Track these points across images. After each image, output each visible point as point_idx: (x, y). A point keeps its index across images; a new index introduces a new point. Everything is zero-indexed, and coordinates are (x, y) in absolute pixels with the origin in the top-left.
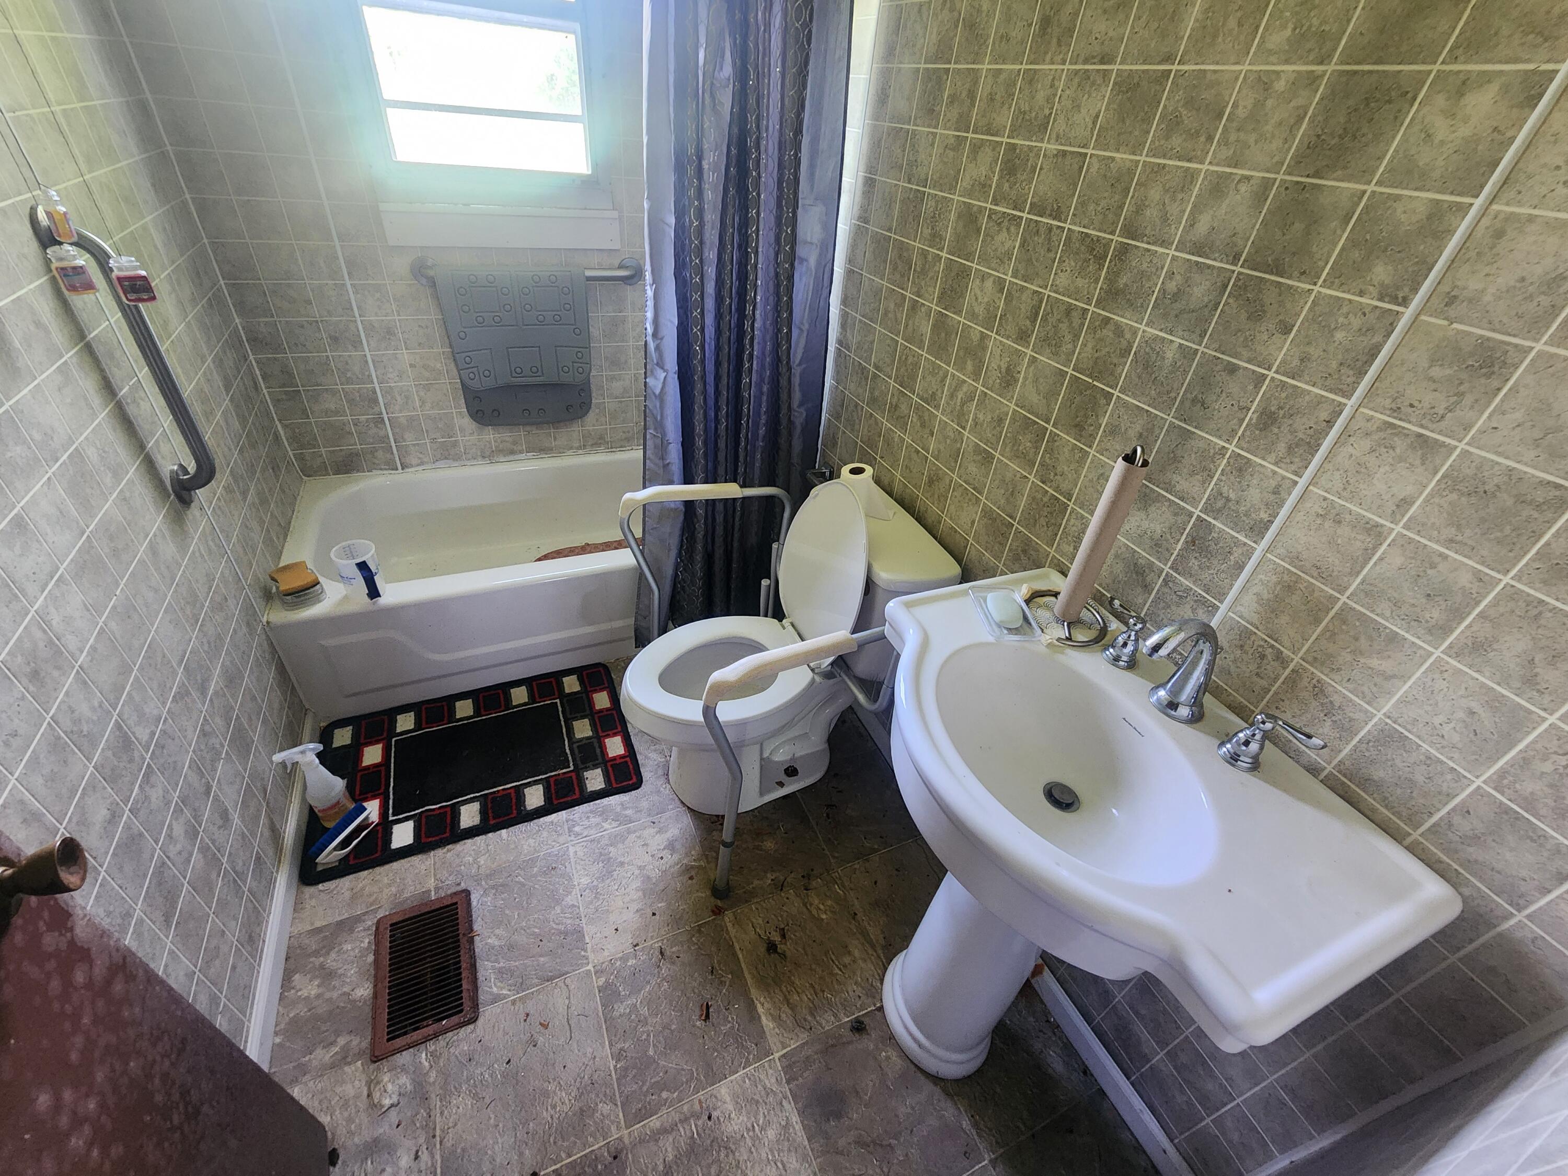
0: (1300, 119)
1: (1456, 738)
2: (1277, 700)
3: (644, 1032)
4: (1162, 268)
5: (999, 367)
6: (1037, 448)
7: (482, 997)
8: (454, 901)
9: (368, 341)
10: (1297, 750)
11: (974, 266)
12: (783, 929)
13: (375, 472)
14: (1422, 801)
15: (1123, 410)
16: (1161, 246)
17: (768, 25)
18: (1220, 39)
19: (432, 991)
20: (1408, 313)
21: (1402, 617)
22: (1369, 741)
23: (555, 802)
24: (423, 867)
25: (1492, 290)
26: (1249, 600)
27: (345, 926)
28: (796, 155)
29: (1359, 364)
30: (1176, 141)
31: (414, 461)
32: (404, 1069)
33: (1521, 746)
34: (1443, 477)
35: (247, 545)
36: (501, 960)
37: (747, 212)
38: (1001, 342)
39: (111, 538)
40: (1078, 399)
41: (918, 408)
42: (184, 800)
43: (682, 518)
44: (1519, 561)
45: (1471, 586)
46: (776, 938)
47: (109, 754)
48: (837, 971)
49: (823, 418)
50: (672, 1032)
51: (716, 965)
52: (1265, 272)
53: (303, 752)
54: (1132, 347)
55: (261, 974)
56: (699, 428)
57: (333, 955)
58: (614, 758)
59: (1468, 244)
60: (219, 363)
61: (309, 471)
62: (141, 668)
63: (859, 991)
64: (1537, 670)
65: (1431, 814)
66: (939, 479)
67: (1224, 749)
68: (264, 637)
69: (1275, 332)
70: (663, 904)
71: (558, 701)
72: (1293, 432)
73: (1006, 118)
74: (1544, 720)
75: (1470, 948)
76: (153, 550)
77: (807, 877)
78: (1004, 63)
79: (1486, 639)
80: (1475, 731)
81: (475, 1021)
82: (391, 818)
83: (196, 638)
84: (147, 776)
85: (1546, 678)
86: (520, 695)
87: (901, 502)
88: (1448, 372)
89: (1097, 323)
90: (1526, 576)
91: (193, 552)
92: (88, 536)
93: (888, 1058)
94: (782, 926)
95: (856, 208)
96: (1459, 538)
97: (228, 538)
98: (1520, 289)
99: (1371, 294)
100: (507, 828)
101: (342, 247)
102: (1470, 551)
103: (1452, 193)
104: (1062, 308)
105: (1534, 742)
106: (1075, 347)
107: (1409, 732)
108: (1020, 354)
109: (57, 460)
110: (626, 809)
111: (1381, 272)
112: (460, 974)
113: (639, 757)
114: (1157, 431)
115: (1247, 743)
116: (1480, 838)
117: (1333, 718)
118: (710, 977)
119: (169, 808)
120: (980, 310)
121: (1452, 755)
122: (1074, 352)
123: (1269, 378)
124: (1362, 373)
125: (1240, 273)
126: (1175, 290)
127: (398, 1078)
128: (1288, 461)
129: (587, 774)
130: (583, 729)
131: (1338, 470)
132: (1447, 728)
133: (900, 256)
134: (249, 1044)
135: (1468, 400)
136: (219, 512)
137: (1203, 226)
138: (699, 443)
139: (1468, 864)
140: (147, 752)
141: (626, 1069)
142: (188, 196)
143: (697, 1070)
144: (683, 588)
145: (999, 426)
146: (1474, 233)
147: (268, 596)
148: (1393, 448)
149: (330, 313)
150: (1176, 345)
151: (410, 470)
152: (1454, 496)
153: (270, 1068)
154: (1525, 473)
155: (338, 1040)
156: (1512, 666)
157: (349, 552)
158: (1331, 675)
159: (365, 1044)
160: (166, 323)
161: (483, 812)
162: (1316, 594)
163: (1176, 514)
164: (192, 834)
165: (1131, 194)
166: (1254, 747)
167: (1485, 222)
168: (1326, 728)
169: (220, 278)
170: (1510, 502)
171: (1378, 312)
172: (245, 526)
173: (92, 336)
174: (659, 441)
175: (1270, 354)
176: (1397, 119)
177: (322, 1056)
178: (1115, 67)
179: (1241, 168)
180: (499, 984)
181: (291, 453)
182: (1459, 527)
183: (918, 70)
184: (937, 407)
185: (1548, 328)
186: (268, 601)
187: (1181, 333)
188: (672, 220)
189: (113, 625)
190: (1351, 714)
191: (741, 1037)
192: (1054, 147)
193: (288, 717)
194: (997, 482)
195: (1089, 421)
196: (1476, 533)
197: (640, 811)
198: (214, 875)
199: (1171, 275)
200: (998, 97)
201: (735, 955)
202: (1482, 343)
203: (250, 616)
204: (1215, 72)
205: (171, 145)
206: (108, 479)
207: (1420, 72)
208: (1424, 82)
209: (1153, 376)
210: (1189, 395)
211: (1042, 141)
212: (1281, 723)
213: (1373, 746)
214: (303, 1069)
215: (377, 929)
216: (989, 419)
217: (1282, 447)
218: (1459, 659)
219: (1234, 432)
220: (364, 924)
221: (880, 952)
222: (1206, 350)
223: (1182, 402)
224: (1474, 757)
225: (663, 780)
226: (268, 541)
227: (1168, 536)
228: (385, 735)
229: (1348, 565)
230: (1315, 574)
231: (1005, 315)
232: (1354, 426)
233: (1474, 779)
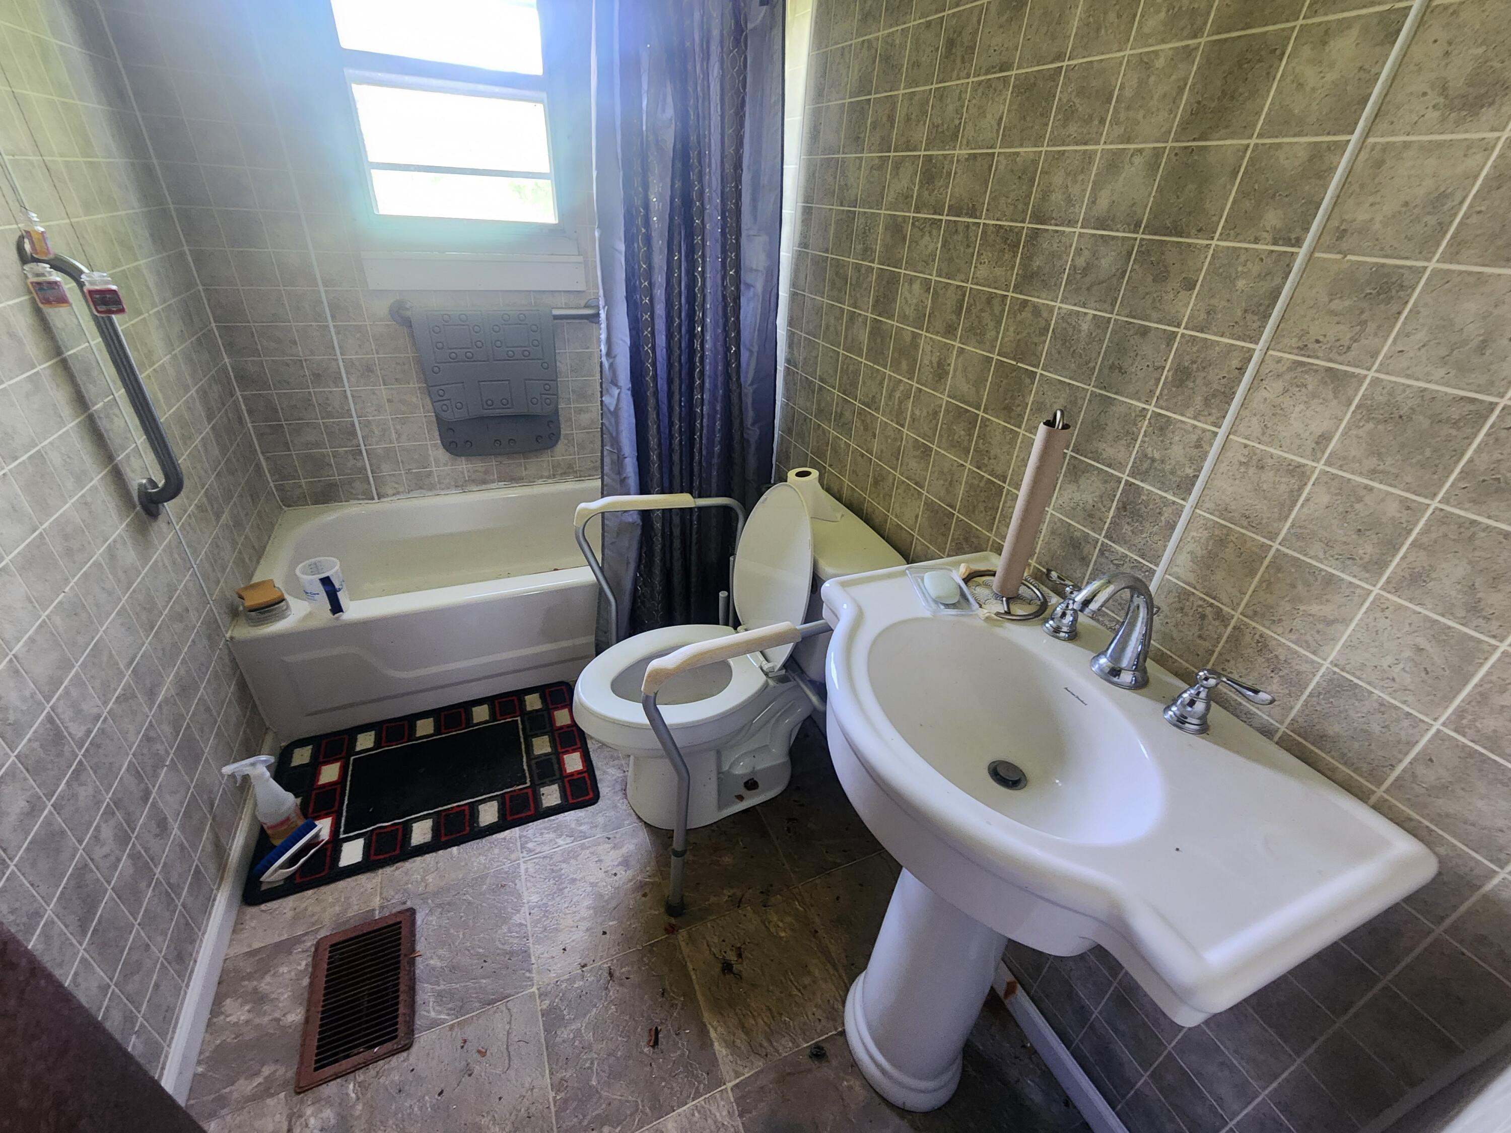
0: (1181, 90)
1: (1407, 679)
2: (1223, 659)
3: (588, 1059)
4: (1071, 246)
5: (931, 362)
6: (969, 435)
7: (418, 1022)
8: (398, 920)
9: (348, 378)
10: (1248, 713)
11: (903, 271)
12: (740, 948)
13: (352, 502)
14: (1381, 753)
15: (1045, 386)
16: (1068, 226)
17: (706, 74)
18: (1103, 32)
19: (367, 1015)
20: (1302, 252)
21: (1336, 557)
22: (1320, 693)
23: (509, 818)
24: (369, 886)
25: (1379, 218)
26: (1183, 559)
27: (283, 949)
28: (737, 187)
29: (1262, 308)
30: (1073, 129)
31: (390, 492)
32: (329, 1102)
33: (1476, 680)
34: (1358, 407)
35: (216, 561)
36: (442, 982)
37: (693, 240)
38: (931, 338)
39: (66, 538)
40: (1005, 381)
41: (861, 412)
42: (117, 802)
43: (639, 532)
44: (1444, 483)
45: (1400, 515)
46: (732, 957)
47: (36, 745)
48: (795, 992)
49: (776, 436)
50: (618, 1059)
51: (668, 987)
52: (1165, 235)
53: (253, 764)
54: (1050, 325)
55: (188, 996)
56: (653, 442)
57: (268, 979)
58: (572, 774)
59: (1349, 180)
60: (204, 394)
61: (289, 501)
62: (84, 666)
63: (819, 1013)
64: (1479, 595)
65: (1393, 767)
66: (883, 479)
67: (1170, 713)
68: (226, 652)
69: (1180, 289)
70: (615, 922)
71: (519, 718)
72: (1208, 384)
73: (921, 134)
74: (1496, 648)
75: (1454, 916)
76: (111, 553)
77: (766, 893)
78: (917, 86)
79: (1423, 567)
80: (1425, 669)
81: (408, 1049)
82: (342, 836)
83: (150, 644)
84: (77, 773)
85: (1489, 602)
86: (481, 714)
87: (850, 506)
88: (1347, 303)
89: (1016, 308)
90: (1454, 497)
91: (156, 561)
92: (41, 533)
93: (850, 1088)
94: (739, 945)
95: (797, 235)
96: (1381, 467)
97: (196, 553)
98: (1405, 213)
99: (1265, 239)
100: (458, 845)
101: (326, 291)
102: (1393, 479)
103: (1329, 134)
104: (984, 298)
105: (1489, 673)
106: (998, 333)
107: (1359, 678)
108: (949, 348)
109: (16, 459)
110: (581, 824)
111: (1272, 218)
112: (398, 997)
113: (597, 773)
114: (1080, 402)
115: (1192, 703)
116: (1447, 787)
117: (1281, 674)
118: (660, 1000)
119: (99, 809)
120: (910, 311)
121: (1405, 699)
122: (997, 338)
123: (1179, 335)
124: (1266, 317)
125: (1142, 239)
126: (1084, 265)
127: (321, 1111)
128: (1206, 413)
129: (543, 790)
130: (542, 746)
131: (1255, 415)
132: (1397, 669)
133: (837, 273)
134: (166, 1072)
135: (1372, 327)
136: (188, 528)
137: (1103, 203)
138: (654, 457)
139: (1441, 819)
140: (80, 748)
141: (565, 1101)
142: (186, 248)
143: (642, 1101)
144: (643, 602)
145: (935, 418)
146: (1355, 167)
147: (234, 613)
148: (1305, 386)
149: (312, 353)
150: (1089, 317)
151: (385, 499)
152: (1370, 426)
153: (188, 1100)
154: (1437, 391)
155: (263, 1070)
156: (1454, 593)
157: (314, 568)
158: (1273, 627)
159: (291, 1074)
160: (149, 354)
161: (436, 830)
162: (1249, 544)
163: (1106, 482)
164: (123, 839)
165: (1036, 184)
166: (1200, 706)
167: (1363, 156)
168: (1275, 685)
169: (212, 321)
170: (1426, 424)
171: (1274, 256)
172: (216, 545)
173: (70, 353)
174: (615, 457)
175: (1177, 312)
176: (1269, 76)
177: (245, 1087)
178: (1014, 72)
179: (1133, 143)
180: (437, 1008)
181: (272, 484)
182: (1379, 455)
183: (844, 104)
184: (877, 410)
185: (1438, 245)
186: (233, 619)
187: (1093, 305)
188: (622, 247)
189: (58, 620)
190: (1298, 667)
191: (691, 1064)
192: (965, 152)
193: (245, 732)
194: (936, 474)
195: (1017, 402)
196: (1398, 460)
197: (596, 826)
198: (143, 885)
199: (1079, 251)
200: (913, 117)
201: (688, 976)
202: (1376, 271)
203: (212, 630)
204: (1101, 61)
205: (173, 203)
206: (70, 484)
207: (1283, 30)
208: (1290, 38)
209: (1072, 350)
210: (1106, 363)
211: (954, 148)
212: (1225, 679)
213: (1324, 699)
214: (222, 1101)
215: (316, 950)
216: (925, 414)
217: (1198, 400)
218: (1398, 593)
219: (1152, 392)
220: (302, 946)
221: (841, 971)
222: (1118, 317)
223: (1100, 370)
224: (1429, 698)
225: (620, 794)
226: (240, 561)
227: (1100, 505)
228: (344, 754)
229: (1276, 510)
230: (1245, 524)
231: (933, 312)
232: (1265, 370)
233: (1432, 722)
